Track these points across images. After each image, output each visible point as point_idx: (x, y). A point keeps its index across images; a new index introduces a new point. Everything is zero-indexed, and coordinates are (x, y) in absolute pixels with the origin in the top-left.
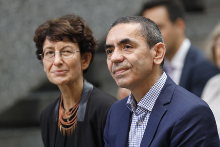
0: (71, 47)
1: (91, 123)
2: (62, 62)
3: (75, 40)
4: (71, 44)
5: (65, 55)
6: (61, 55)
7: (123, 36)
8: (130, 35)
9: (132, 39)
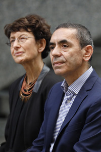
0: (26, 35)
1: (42, 95)
2: (19, 46)
3: (29, 30)
4: (26, 33)
5: (22, 41)
6: (19, 41)
7: (62, 38)
8: (67, 37)
9: (69, 40)
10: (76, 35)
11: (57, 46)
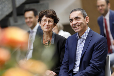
6: (48, 22)
7: (76, 16)
8: (78, 15)
9: (79, 16)
10: (81, 13)
11: (74, 20)
